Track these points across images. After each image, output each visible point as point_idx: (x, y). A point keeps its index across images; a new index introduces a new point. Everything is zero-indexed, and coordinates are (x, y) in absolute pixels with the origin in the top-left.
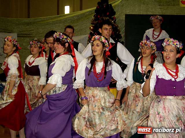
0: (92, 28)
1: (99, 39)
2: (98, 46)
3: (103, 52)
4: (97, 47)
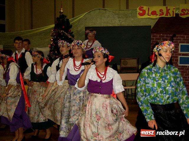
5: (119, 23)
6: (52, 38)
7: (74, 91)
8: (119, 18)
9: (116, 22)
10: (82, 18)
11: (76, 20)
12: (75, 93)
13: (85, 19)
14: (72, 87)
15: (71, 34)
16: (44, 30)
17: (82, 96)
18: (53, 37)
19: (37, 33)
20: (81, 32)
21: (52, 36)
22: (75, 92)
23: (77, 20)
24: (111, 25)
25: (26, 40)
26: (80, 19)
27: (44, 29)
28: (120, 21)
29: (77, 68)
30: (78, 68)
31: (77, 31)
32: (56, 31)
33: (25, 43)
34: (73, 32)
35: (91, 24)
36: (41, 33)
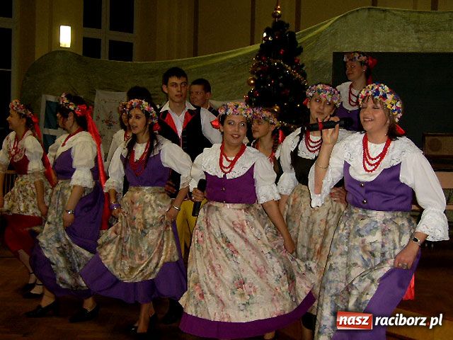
0: (252, 82)
1: (138, 106)
2: (137, 117)
3: (148, 126)
4: (137, 121)
5: (418, 45)
6: (253, 79)
7: (356, 223)
8: (417, 31)
9: (409, 42)
10: (325, 31)
11: (310, 35)
12: (359, 230)
13: (333, 34)
14: (354, 210)
15: (299, 68)
16: (231, 59)
17: (380, 240)
18: (255, 76)
19: (213, 64)
20: (321, 66)
21: (252, 73)
22: (361, 226)
23: (314, 36)
24: (396, 50)
25: (199, 82)
26: (321, 33)
27: (231, 56)
28: (419, 38)
29: (370, 164)
30: (374, 165)
31: (312, 62)
32: (263, 61)
33: (197, 88)
34: (303, 65)
35: (347, 45)
36: (223, 65)
